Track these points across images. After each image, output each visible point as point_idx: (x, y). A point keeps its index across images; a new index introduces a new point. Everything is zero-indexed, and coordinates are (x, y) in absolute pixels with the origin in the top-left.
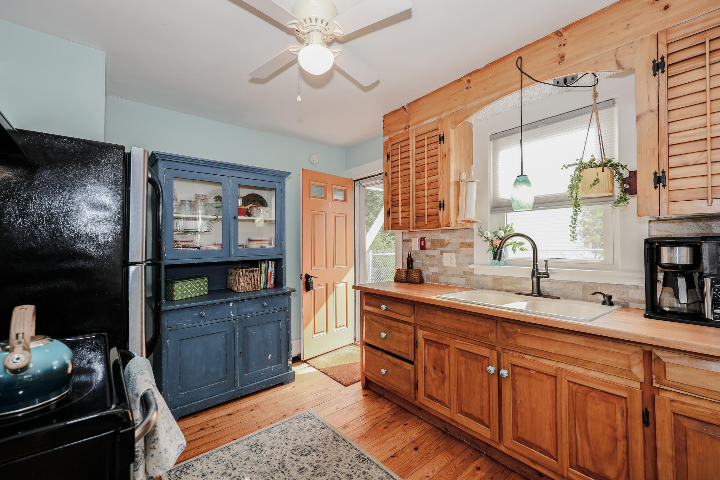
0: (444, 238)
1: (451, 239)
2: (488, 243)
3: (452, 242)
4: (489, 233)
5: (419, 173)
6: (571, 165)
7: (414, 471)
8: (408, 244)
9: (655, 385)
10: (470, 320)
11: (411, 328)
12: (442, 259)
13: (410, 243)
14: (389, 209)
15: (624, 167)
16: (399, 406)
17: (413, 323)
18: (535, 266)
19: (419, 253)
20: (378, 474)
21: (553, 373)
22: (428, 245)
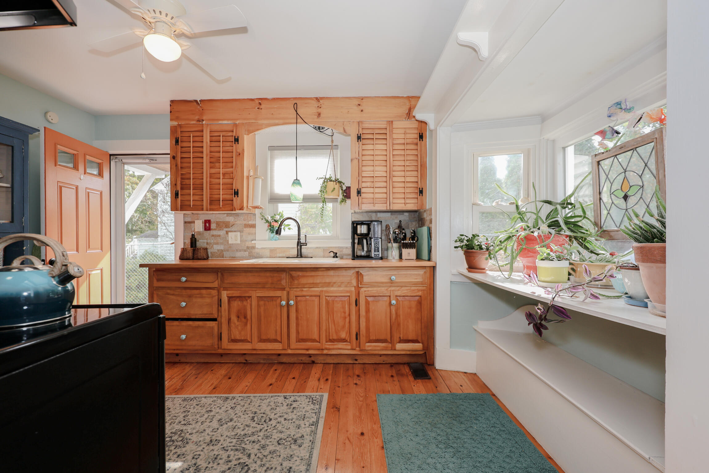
0: (229, 220)
1: (236, 222)
2: (267, 224)
3: (237, 224)
4: (269, 217)
5: (214, 162)
6: (321, 178)
7: (235, 388)
8: (191, 225)
9: (360, 286)
10: (268, 274)
11: (214, 292)
12: (227, 238)
13: (192, 224)
14: (178, 191)
15: (344, 184)
16: (198, 363)
17: (216, 287)
18: (299, 239)
19: (203, 234)
20: (210, 400)
21: (318, 294)
22: (213, 226)
